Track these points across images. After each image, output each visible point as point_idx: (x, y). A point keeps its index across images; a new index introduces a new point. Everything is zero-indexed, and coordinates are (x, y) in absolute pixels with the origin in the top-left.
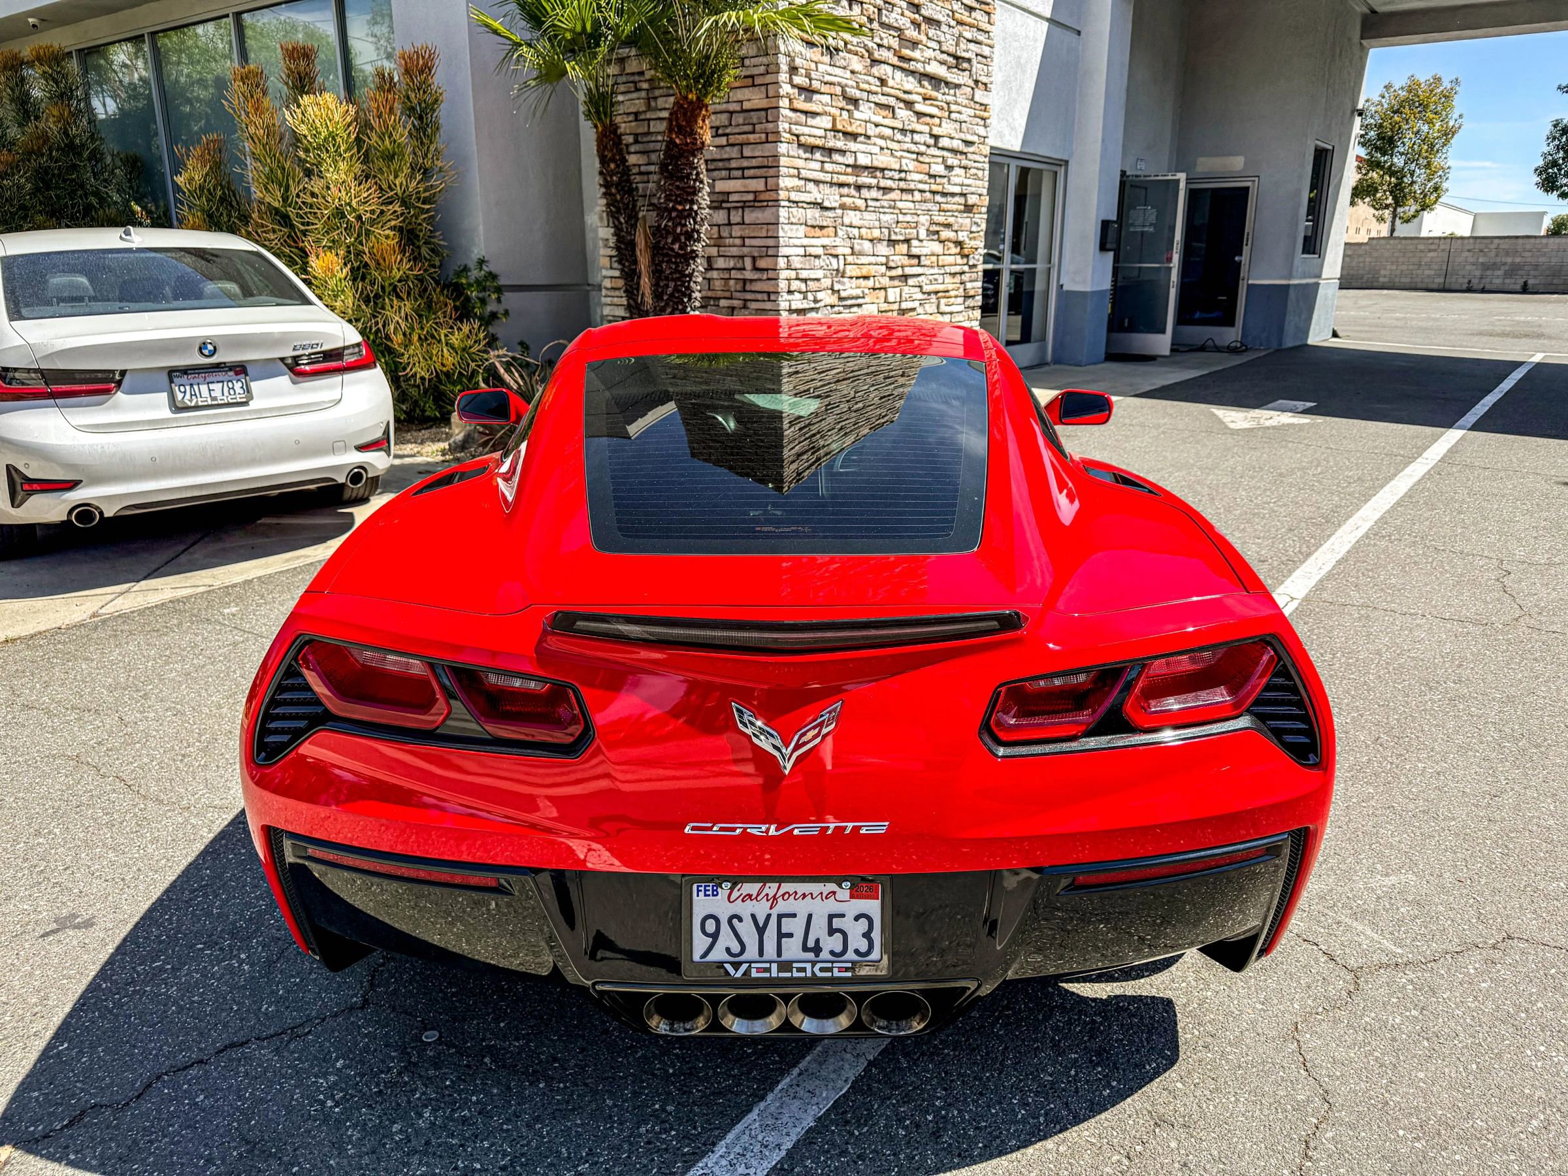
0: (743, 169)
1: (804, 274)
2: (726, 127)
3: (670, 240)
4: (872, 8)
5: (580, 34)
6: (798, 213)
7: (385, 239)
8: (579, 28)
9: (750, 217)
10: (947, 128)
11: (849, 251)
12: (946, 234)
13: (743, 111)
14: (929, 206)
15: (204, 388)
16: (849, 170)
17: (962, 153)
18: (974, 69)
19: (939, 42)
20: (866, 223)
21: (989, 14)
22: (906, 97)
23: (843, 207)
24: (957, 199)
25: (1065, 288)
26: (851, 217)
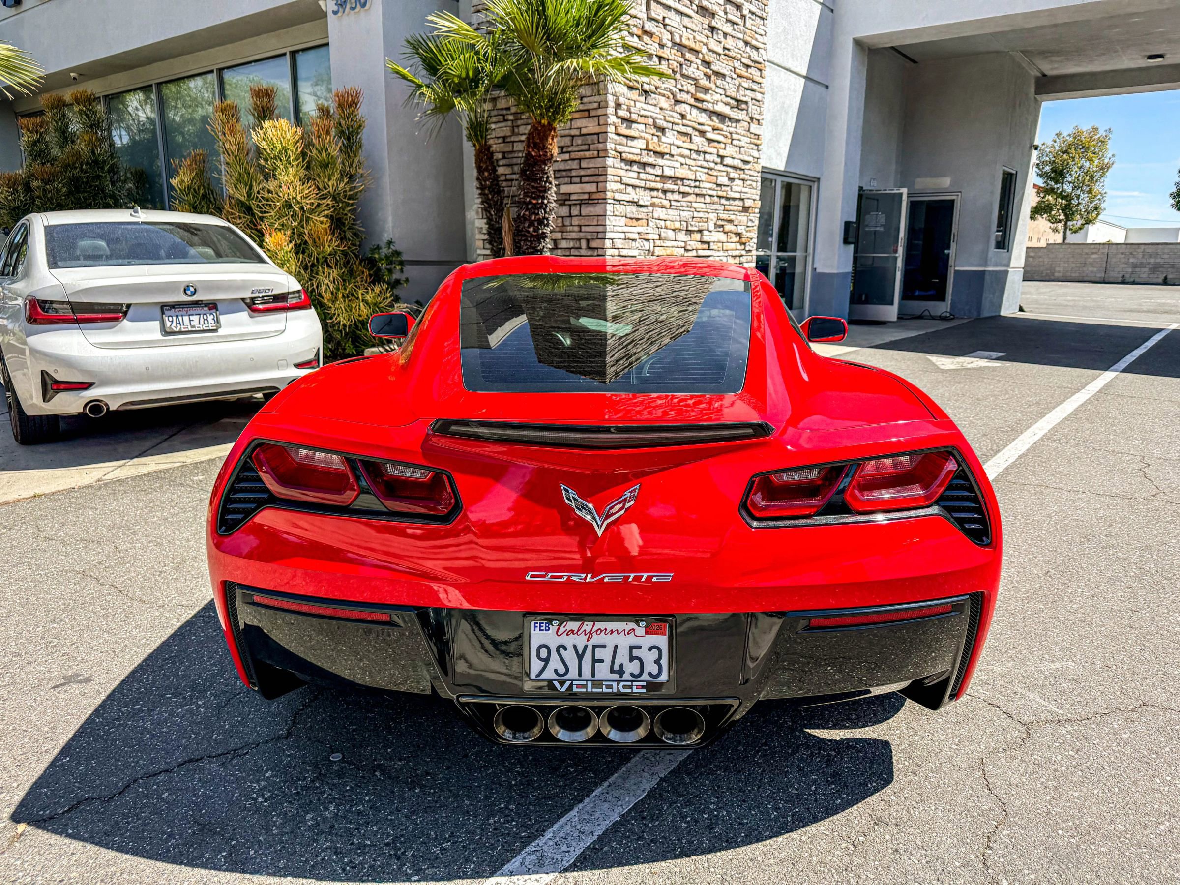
0: (581, 177)
1: (624, 252)
2: (568, 146)
3: (526, 225)
4: (675, 64)
5: (465, 79)
6: (620, 208)
7: (320, 223)
8: (464, 75)
9: (586, 210)
10: (730, 151)
11: (657, 237)
12: (729, 227)
13: (581, 135)
14: (716, 206)
15: (186, 319)
16: (658, 179)
17: (741, 169)
18: (750, 109)
19: (724, 89)
20: (670, 218)
21: (760, 70)
22: (700, 127)
23: (653, 205)
24: (737, 202)
25: (818, 271)
26: (659, 213)
